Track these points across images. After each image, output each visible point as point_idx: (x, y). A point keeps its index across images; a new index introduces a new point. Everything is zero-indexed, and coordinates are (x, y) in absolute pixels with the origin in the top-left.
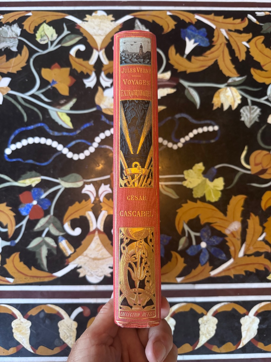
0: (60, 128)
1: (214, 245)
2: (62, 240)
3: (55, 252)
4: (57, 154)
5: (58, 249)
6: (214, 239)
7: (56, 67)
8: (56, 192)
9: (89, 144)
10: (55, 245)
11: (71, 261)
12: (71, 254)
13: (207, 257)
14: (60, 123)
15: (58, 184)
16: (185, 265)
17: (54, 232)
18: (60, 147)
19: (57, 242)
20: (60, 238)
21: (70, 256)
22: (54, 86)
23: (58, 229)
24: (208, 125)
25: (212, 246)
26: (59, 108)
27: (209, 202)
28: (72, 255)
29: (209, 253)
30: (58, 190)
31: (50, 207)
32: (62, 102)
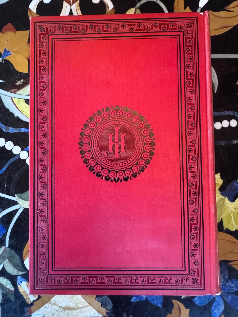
0: (18, 122)
1: (232, 291)
2: (21, 282)
3: (12, 298)
4: (13, 160)
5: (17, 293)
6: (233, 283)
7: (10, 30)
8: (12, 214)
10: (13, 289)
11: (34, 311)
12: (34, 301)
13: (222, 308)
14: (17, 114)
15: (15, 203)
17: (11, 270)
18: (16, 150)
19: (15, 284)
20: (19, 278)
21: (32, 304)
22: (7, 58)
23: (15, 266)
24: (229, 118)
25: (229, 293)
26: (14, 93)
27: (228, 232)
28: (34, 303)
29: (225, 302)
30: (17, 210)
31: (5, 236)
32: (19, 83)
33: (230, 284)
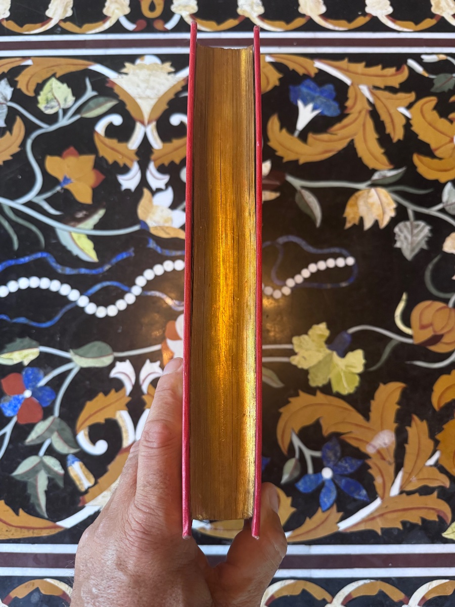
0: (76, 262)
1: (346, 473)
2: (73, 462)
3: (61, 484)
4: (68, 307)
5: (67, 477)
6: (346, 462)
7: (72, 154)
8: (64, 375)
9: (125, 288)
10: (62, 472)
11: (89, 501)
12: (89, 488)
13: (333, 496)
14: (76, 251)
15: (68, 361)
16: (293, 510)
17: (61, 447)
18: (73, 295)
19: (64, 466)
20: (70, 458)
21: (86, 492)
22: (67, 186)
23: (66, 441)
24: (335, 256)
25: (343, 476)
26: (74, 226)
27: (338, 395)
28: (90, 490)
29: (338, 487)
30: (69, 371)
31: (54, 402)
32: (80, 215)
33: (343, 464)
